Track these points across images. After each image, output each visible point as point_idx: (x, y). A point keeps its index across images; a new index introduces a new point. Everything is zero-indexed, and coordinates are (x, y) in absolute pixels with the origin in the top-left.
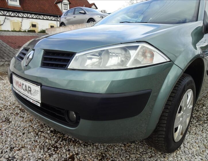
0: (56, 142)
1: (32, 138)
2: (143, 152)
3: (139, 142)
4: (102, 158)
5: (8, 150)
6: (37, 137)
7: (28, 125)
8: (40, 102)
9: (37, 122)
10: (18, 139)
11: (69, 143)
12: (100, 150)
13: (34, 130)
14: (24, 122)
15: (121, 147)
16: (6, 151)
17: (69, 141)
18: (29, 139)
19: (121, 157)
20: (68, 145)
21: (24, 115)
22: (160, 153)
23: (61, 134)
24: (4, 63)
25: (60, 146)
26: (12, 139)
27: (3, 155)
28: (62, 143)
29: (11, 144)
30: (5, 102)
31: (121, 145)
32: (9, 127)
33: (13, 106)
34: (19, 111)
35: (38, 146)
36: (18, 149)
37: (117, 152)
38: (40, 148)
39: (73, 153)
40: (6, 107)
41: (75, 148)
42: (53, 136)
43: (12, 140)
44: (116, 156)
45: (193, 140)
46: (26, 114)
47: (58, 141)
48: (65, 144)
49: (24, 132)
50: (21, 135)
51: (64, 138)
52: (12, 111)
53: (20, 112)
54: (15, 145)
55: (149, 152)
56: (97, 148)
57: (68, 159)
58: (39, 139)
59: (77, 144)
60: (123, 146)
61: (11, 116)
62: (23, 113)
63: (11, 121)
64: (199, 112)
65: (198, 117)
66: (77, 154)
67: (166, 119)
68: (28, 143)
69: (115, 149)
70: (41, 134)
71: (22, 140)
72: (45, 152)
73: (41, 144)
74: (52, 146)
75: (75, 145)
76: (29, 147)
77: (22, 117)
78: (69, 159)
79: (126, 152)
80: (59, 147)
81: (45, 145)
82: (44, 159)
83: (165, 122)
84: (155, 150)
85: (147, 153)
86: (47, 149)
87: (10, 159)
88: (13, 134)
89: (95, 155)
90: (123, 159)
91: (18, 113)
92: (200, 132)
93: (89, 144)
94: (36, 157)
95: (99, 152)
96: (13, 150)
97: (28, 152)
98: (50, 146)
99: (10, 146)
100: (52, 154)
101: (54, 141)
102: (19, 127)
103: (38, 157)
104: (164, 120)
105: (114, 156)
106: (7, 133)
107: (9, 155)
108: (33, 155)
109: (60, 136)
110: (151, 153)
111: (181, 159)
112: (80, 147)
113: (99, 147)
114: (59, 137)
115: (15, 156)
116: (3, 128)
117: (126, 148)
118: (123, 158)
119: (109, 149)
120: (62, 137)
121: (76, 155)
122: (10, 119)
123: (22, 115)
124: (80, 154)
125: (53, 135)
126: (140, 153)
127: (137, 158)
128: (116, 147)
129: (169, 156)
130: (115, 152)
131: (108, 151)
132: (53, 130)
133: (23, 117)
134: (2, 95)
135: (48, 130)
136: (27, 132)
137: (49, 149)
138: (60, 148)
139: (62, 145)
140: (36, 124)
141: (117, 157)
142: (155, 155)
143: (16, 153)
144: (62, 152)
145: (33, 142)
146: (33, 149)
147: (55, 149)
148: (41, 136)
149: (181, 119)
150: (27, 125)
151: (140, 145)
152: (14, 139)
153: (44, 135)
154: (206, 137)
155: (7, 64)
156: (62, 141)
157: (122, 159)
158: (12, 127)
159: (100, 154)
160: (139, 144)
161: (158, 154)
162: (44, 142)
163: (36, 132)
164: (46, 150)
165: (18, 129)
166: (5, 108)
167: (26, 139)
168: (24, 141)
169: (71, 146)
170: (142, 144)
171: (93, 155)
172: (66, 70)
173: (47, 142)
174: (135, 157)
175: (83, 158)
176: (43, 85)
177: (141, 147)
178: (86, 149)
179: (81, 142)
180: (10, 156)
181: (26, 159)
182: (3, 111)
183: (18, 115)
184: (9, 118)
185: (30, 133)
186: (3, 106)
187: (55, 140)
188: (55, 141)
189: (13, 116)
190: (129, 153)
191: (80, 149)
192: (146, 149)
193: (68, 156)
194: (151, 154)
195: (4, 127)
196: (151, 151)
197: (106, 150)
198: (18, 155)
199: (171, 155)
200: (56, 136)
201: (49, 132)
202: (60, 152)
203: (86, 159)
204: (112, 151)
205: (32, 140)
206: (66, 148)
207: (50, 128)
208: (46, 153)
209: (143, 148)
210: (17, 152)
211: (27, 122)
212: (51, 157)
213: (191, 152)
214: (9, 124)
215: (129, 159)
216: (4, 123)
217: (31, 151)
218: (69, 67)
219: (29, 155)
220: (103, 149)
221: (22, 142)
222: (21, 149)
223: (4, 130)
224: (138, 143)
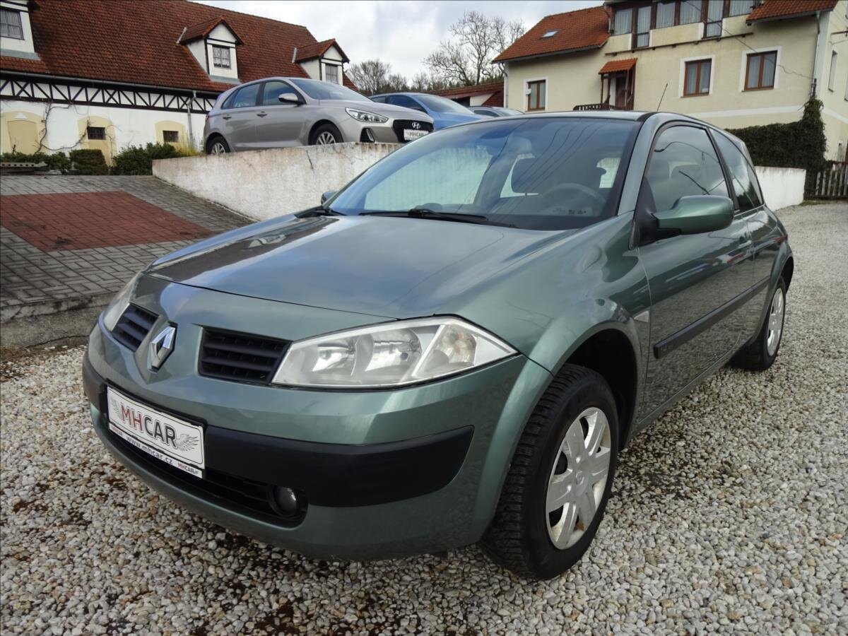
0: (237, 573)
1: (164, 567)
2: (480, 582)
3: (473, 557)
4: (367, 606)
5: (102, 602)
6: (179, 563)
7: (144, 529)
8: (203, 466)
9: (170, 517)
10: (123, 571)
11: (275, 573)
12: (362, 585)
13: (167, 543)
14: (129, 520)
15: (420, 573)
16: (96, 606)
17: (274, 567)
18: (157, 570)
19: (420, 600)
20: (272, 579)
21: (125, 499)
22: (524, 583)
23: (249, 551)
24: (17, 314)
25: (250, 581)
26: (106, 572)
27: (91, 617)
28: (253, 573)
29: (105, 585)
30: (55, 460)
31: (421, 568)
32: (88, 539)
33: (83, 470)
34: (107, 486)
35: (186, 587)
36: (129, 597)
37: (410, 587)
38: (193, 591)
39: (289, 597)
40: (60, 475)
41: (294, 584)
42: (227, 556)
43: (107, 575)
44: (407, 598)
45: (620, 544)
46: (132, 496)
47: (244, 568)
48: (262, 575)
49: (135, 550)
50: (130, 561)
51: (257, 560)
52: (83, 487)
53: (111, 491)
54: (118, 590)
55: (497, 581)
56: (355, 581)
57: (274, 614)
58: (185, 567)
59: (297, 574)
60: (427, 569)
61: (86, 504)
62: (121, 494)
63: (89, 519)
64: (663, 458)
65: (655, 475)
66: (300, 600)
67: (521, 491)
68: (156, 579)
69: (404, 581)
70: (189, 552)
71: (136, 574)
72: (210, 601)
73: (195, 582)
74: (227, 584)
75: (293, 577)
76: (161, 590)
77: (120, 505)
78: (278, 613)
79: (434, 585)
80: (247, 585)
81: (205, 581)
82: (210, 619)
83: (519, 499)
84: (512, 575)
85: (490, 585)
86: (214, 592)
87: (114, 625)
88: (105, 558)
89: (350, 599)
90: (423, 604)
91: (105, 492)
92: (647, 519)
93: (331, 572)
94: (188, 615)
95: (360, 590)
96: (117, 601)
97: (163, 604)
98: (222, 584)
99: (105, 591)
100: (231, 604)
101: (230, 570)
102: (118, 537)
103: (193, 615)
104: (515, 493)
105: (399, 599)
106: (85, 555)
107: (107, 615)
108: (177, 609)
109: (246, 556)
110: (502, 584)
111: (577, 592)
112: (306, 581)
113: (360, 578)
114: (243, 558)
115: (128, 618)
116: (72, 543)
117: (435, 575)
118: (423, 602)
119: (388, 581)
120: (253, 557)
121: (296, 603)
122: (83, 513)
123: (119, 500)
124: (307, 600)
125: (224, 552)
126: (472, 585)
127: (461, 599)
128: (407, 574)
129: (547, 587)
130: (403, 588)
131: (385, 587)
132: (223, 538)
133: (125, 506)
134: (38, 436)
135: (208, 540)
136: (147, 550)
137: (218, 592)
138: (250, 587)
139: (255, 578)
140: (169, 525)
141: (408, 601)
142: (512, 587)
143: (127, 609)
144: (257, 597)
145: (169, 578)
146: (175, 594)
147: (235, 590)
148: (189, 558)
149: (569, 488)
150: (142, 527)
151: (474, 565)
152: (113, 571)
153: (201, 554)
154: (657, 533)
155: (29, 315)
156: (253, 569)
157: (420, 603)
158: (96, 537)
159: (362, 594)
160: (472, 562)
161: (519, 585)
162: (202, 576)
163: (172, 547)
164: (211, 595)
165: (116, 543)
166: (58, 480)
167: (147, 568)
168: (143, 576)
169: (282, 579)
170: (478, 561)
171: (343, 600)
172: (267, 385)
173: (211, 575)
174: (458, 598)
175: (317, 610)
176: (209, 423)
177: (477, 570)
178: (323, 586)
179: (308, 567)
180: (111, 617)
181: (160, 621)
182: (53, 488)
183: (106, 499)
184: (81, 510)
185: (155, 552)
186: (51, 474)
187: (234, 566)
188: (235, 570)
189: (92, 503)
190: (440, 589)
191: (307, 585)
192: (488, 576)
193: (275, 606)
194: (501, 588)
195: (71, 539)
196: (500, 577)
197: (380, 584)
198: (135, 612)
199: (552, 585)
200: (234, 556)
201: (212, 545)
202: (251, 597)
203: (325, 611)
204: (395, 587)
205: (167, 570)
206: (267, 587)
207: (215, 534)
208: (212, 602)
209: (482, 572)
210: (129, 606)
211: (141, 520)
212: (229, 612)
213: (604, 575)
214: (85, 529)
215: (441, 603)
216: (69, 527)
217: (168, 601)
218: (274, 380)
219: (165, 613)
220: (372, 582)
221: (139, 579)
222: (140, 599)
223: (75, 546)
224: (470, 560)
